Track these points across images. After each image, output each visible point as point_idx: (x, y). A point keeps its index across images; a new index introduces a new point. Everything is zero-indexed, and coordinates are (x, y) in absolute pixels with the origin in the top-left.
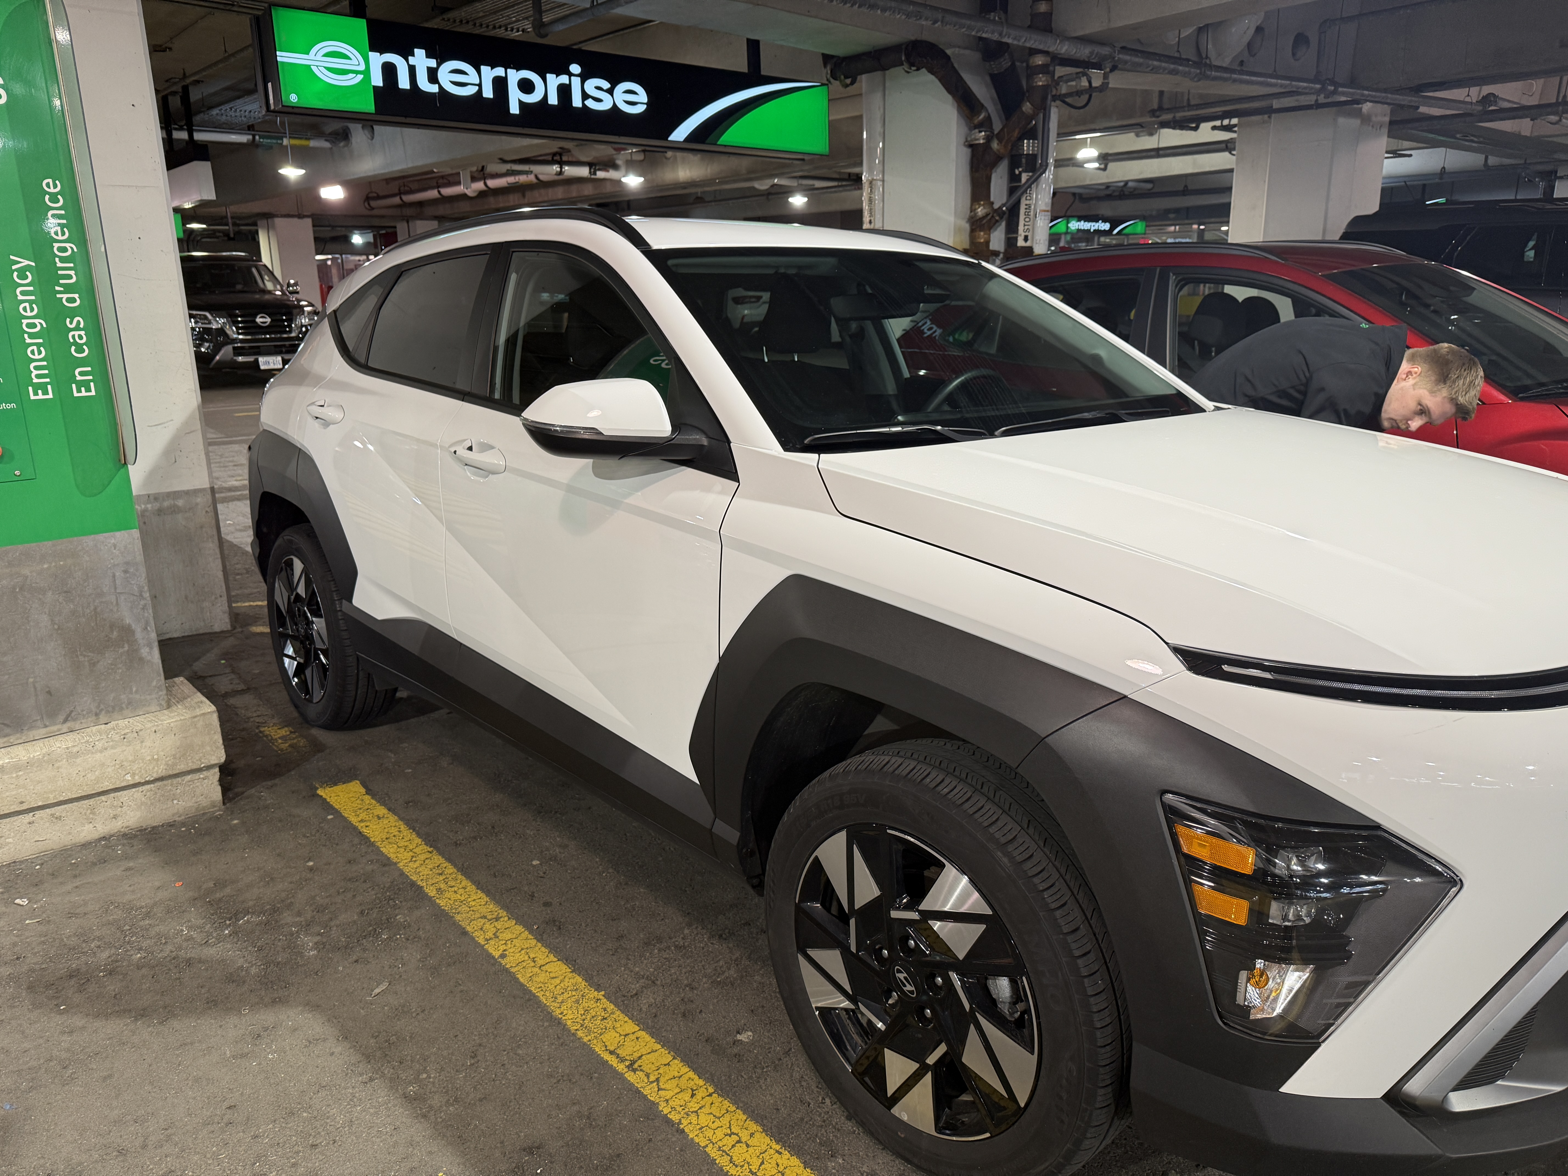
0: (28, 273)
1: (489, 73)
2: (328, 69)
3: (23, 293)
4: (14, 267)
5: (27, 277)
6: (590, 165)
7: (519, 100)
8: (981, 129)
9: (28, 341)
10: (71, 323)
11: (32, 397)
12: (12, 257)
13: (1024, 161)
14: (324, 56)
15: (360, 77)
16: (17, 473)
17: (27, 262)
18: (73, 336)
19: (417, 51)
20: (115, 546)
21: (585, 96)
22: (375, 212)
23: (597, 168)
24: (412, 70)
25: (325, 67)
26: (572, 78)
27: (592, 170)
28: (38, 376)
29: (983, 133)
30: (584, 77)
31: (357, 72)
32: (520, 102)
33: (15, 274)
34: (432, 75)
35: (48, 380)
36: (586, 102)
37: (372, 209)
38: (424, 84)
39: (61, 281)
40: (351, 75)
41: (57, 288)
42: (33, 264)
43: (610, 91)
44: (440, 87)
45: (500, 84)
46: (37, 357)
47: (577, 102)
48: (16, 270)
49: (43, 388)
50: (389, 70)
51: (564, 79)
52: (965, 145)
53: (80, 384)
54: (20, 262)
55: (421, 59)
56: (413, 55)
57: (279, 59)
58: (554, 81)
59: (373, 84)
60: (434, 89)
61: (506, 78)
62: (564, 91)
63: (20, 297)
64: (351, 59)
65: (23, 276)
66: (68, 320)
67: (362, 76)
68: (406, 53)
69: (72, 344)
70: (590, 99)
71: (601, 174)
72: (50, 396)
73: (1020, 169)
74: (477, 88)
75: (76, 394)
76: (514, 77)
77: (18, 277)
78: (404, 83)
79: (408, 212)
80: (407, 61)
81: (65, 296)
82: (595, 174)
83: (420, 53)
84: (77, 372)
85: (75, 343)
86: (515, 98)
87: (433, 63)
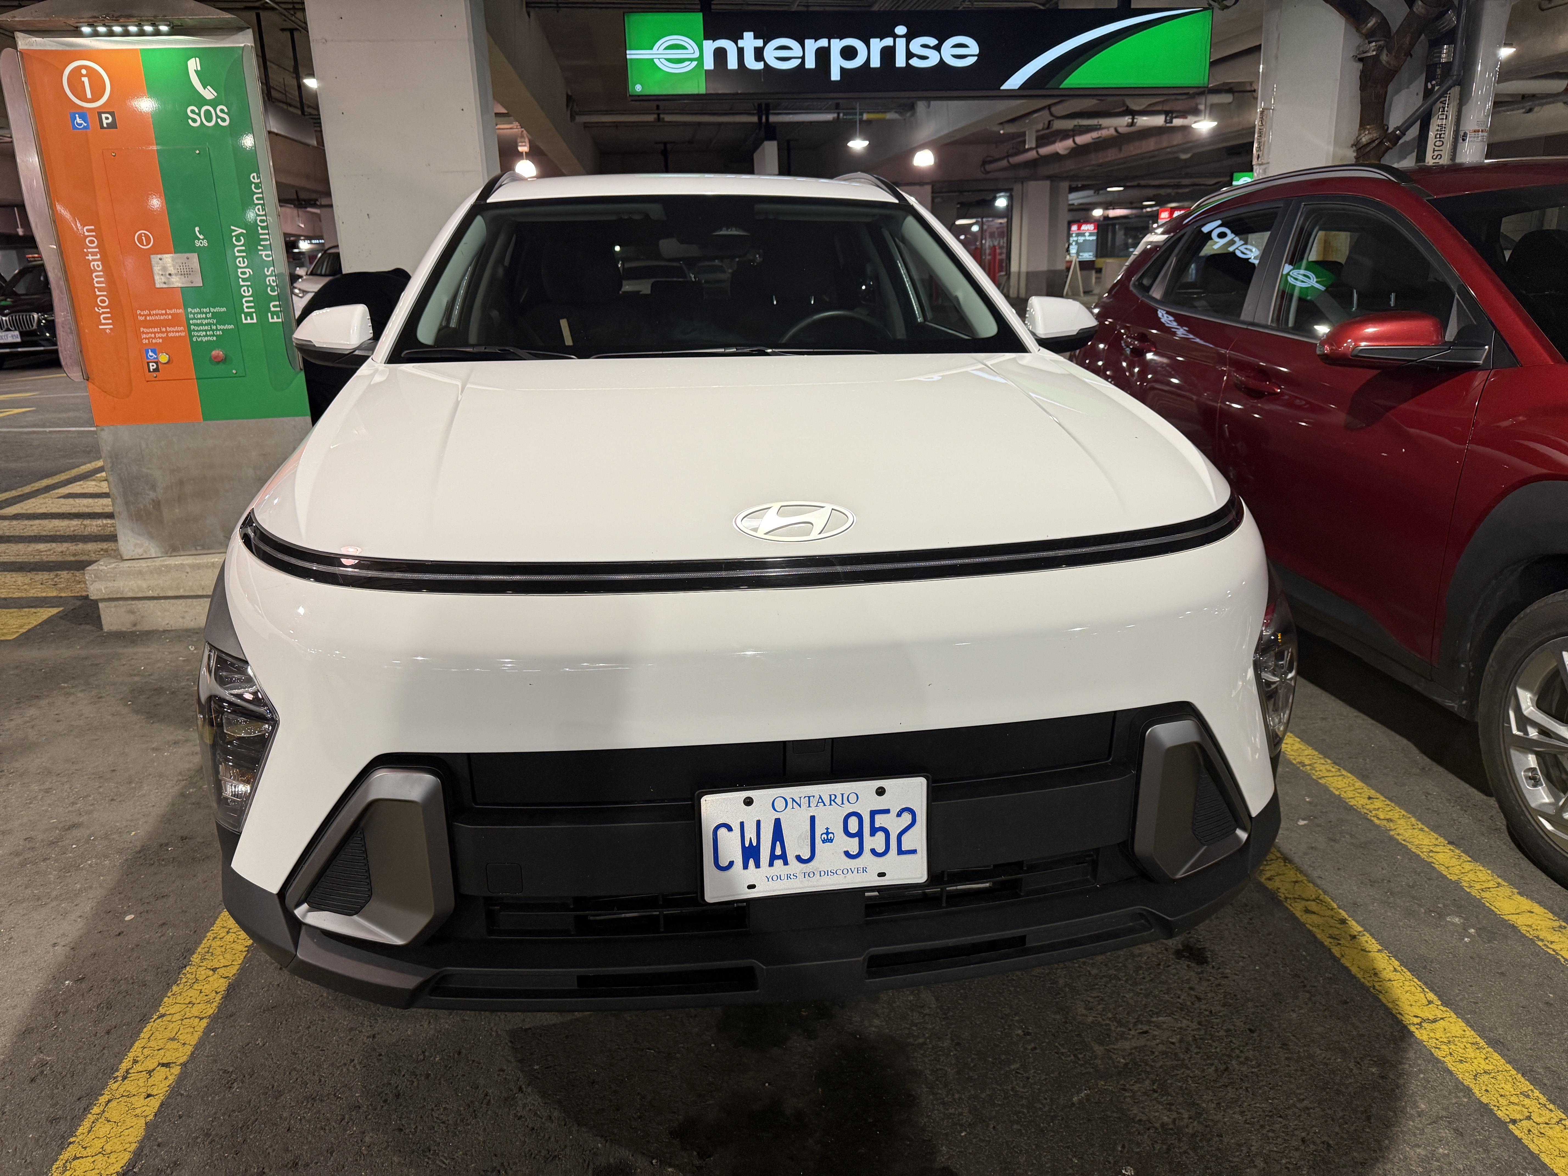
0: (242, 238)
1: (812, 46)
2: (668, 60)
3: (239, 251)
4: (233, 234)
5: (241, 241)
6: (1166, 113)
7: (841, 67)
8: (1372, 39)
9: (242, 283)
10: (268, 271)
11: (244, 321)
12: (232, 227)
13: (1439, 71)
14: (665, 49)
15: (695, 63)
16: (234, 371)
17: (241, 231)
18: (269, 280)
19: (746, 34)
20: (295, 427)
21: (910, 55)
22: (990, 176)
23: (1174, 115)
24: (741, 51)
25: (665, 59)
26: (897, 39)
27: (1168, 118)
28: (247, 307)
29: (1374, 44)
30: (909, 37)
31: (691, 60)
32: (842, 69)
33: (234, 238)
34: (759, 54)
35: (253, 310)
36: (911, 62)
37: (988, 173)
38: (751, 63)
39: (262, 243)
40: (687, 63)
41: (259, 248)
42: (245, 232)
43: (938, 48)
44: (766, 64)
45: (823, 55)
46: (247, 294)
47: (900, 61)
48: (235, 236)
49: (250, 315)
50: (720, 55)
51: (889, 41)
52: (1355, 61)
53: (273, 313)
54: (236, 231)
55: (749, 41)
56: (742, 38)
57: (628, 57)
58: (877, 44)
59: (705, 68)
60: (760, 66)
61: (829, 48)
62: (888, 54)
63: (237, 254)
64: (687, 49)
65: (238, 240)
66: (266, 269)
67: (696, 62)
68: (735, 37)
69: (268, 286)
70: (915, 58)
71: (1177, 122)
72: (255, 321)
73: (1434, 82)
74: (800, 60)
75: (271, 320)
76: (837, 45)
77: (236, 240)
78: (732, 63)
79: (1022, 173)
80: (737, 44)
81: (264, 253)
82: (1171, 122)
83: (748, 36)
84: (271, 305)
85: (270, 285)
86: (837, 64)
87: (760, 43)
